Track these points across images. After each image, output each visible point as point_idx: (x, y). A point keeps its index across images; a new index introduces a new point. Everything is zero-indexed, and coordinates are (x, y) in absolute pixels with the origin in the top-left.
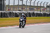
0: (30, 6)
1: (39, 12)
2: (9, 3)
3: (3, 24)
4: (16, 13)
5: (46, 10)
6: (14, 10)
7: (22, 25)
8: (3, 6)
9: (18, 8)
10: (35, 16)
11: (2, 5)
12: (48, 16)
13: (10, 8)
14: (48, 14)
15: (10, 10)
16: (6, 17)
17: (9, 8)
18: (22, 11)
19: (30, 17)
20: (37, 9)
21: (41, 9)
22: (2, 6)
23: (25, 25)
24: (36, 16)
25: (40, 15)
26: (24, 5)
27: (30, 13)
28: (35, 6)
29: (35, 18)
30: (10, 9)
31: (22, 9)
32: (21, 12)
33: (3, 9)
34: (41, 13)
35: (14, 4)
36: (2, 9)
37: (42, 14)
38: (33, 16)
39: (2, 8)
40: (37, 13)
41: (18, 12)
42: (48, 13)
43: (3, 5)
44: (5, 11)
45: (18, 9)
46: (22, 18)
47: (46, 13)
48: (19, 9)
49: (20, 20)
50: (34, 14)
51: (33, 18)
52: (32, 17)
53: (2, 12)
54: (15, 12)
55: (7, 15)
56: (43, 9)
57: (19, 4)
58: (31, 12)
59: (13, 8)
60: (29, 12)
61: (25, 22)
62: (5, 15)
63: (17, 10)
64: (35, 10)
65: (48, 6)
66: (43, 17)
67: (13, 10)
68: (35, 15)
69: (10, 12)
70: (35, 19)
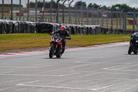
1: (8, 21)
5: (26, 14)
12: (32, 31)
14: (31, 26)
20: (1, 12)
21: (13, 12)
25: (11, 28)
34: (14, 24)
37: (16, 25)
40: (2, 25)
47: (27, 22)
56: (18, 12)
65: (31, 3)
66: (18, 34)
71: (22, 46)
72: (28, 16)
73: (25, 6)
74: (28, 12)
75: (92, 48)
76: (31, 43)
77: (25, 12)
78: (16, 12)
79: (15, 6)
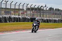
0: (6, 8)
1: (17, 16)
5: (26, 13)
10: (12, 22)
12: (28, 21)
14: (28, 19)
20: (14, 12)
21: (20, 12)
24: (13, 22)
27: (5, 17)
28: (12, 9)
29: (12, 24)
34: (20, 18)
37: (21, 18)
38: (9, 22)
40: (14, 18)
42: (28, 17)
47: (26, 17)
49: (33, 25)
50: (10, 19)
51: (9, 24)
52: (8, 23)
56: (22, 12)
58: (7, 16)
61: (38, 27)
64: (12, 14)
65: (28, 8)
66: (22, 22)
68: (12, 20)
70: (12, 26)
71: (24, 28)
72: (27, 14)
73: (25, 9)
74: (27, 12)
75: (57, 29)
76: (28, 27)
77: (25, 12)
78: (21, 12)
79: (20, 9)
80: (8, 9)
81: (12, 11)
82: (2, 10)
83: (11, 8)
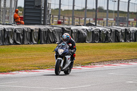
0: (118, 12)
2: (60, 4)
3: (44, 61)
4: (79, 32)
6: (73, 24)
7: (64, 65)
8: (44, 13)
9: (85, 18)
10: (131, 41)
11: (41, 10)
13: (62, 17)
15: (63, 23)
16: (51, 43)
17: (59, 16)
18: (96, 25)
19: (116, 42)
20: (135, 20)
22: (41, 13)
23: (71, 66)
24: (133, 41)
26: (101, 10)
27: (116, 31)
28: (132, 13)
29: (130, 46)
30: (63, 20)
31: (96, 20)
32: (94, 28)
33: (44, 21)
35: (74, 6)
36: (40, 21)
38: (125, 41)
39: (40, 17)
40: (136, 33)
41: (83, 29)
43: (45, 10)
44: (48, 27)
45: (85, 20)
46: (62, 47)
48: (87, 19)
50: (127, 36)
51: (124, 46)
52: (123, 43)
53: (40, 29)
54: (77, 30)
55: (54, 37)
57: (86, 7)
58: (121, 28)
59: (71, 19)
60: (115, 28)
61: (72, 58)
62: (48, 38)
63: (81, 24)
64: (131, 23)
67: (71, 22)
68: (130, 38)
69: (63, 28)
70: (131, 49)
80: (123, 12)
81: (132, 18)
82: (110, 15)
83: (130, 11)
